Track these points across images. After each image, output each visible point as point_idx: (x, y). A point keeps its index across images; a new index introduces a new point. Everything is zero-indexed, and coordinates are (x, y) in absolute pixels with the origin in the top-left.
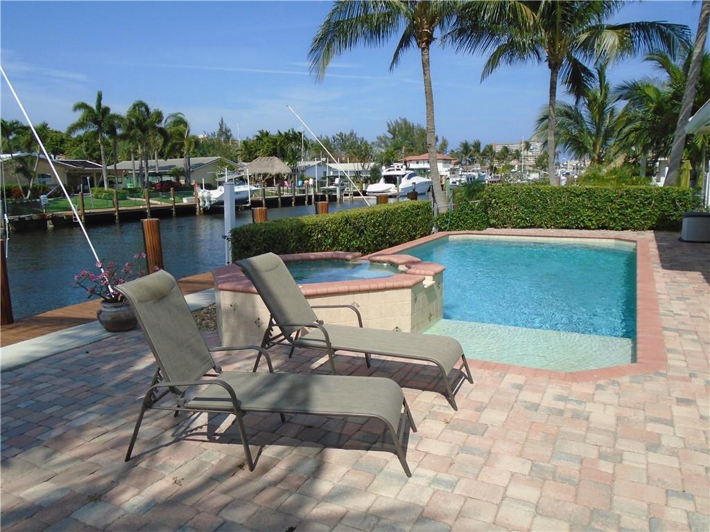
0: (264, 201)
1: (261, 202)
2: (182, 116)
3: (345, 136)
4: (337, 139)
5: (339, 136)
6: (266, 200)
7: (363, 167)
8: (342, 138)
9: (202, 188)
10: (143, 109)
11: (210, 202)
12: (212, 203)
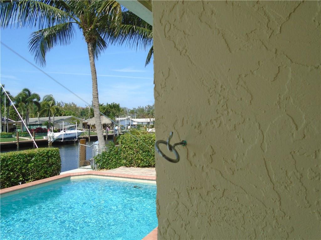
0: (89, 138)
1: (88, 138)
2: (52, 96)
3: (151, 106)
4: (147, 108)
5: (148, 106)
6: (91, 137)
7: (150, 120)
8: (149, 108)
9: (51, 132)
10: (27, 93)
11: (54, 139)
12: (55, 139)
